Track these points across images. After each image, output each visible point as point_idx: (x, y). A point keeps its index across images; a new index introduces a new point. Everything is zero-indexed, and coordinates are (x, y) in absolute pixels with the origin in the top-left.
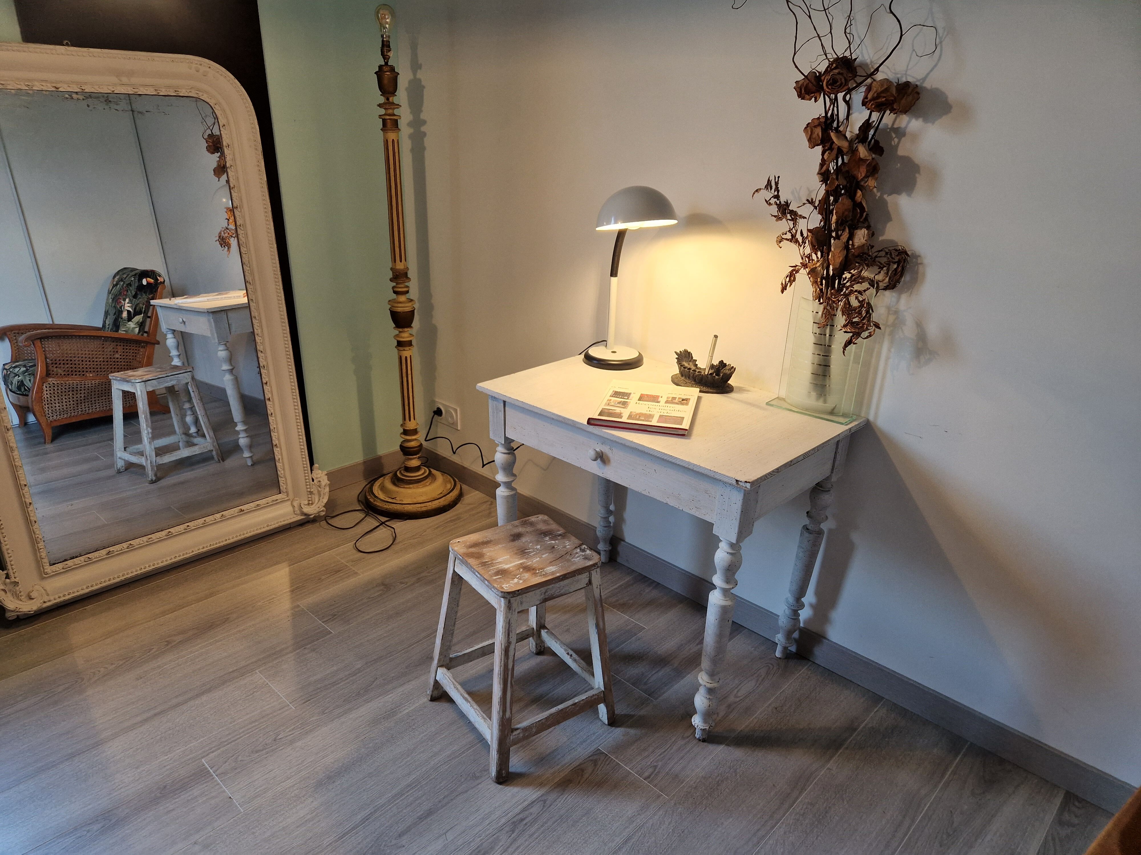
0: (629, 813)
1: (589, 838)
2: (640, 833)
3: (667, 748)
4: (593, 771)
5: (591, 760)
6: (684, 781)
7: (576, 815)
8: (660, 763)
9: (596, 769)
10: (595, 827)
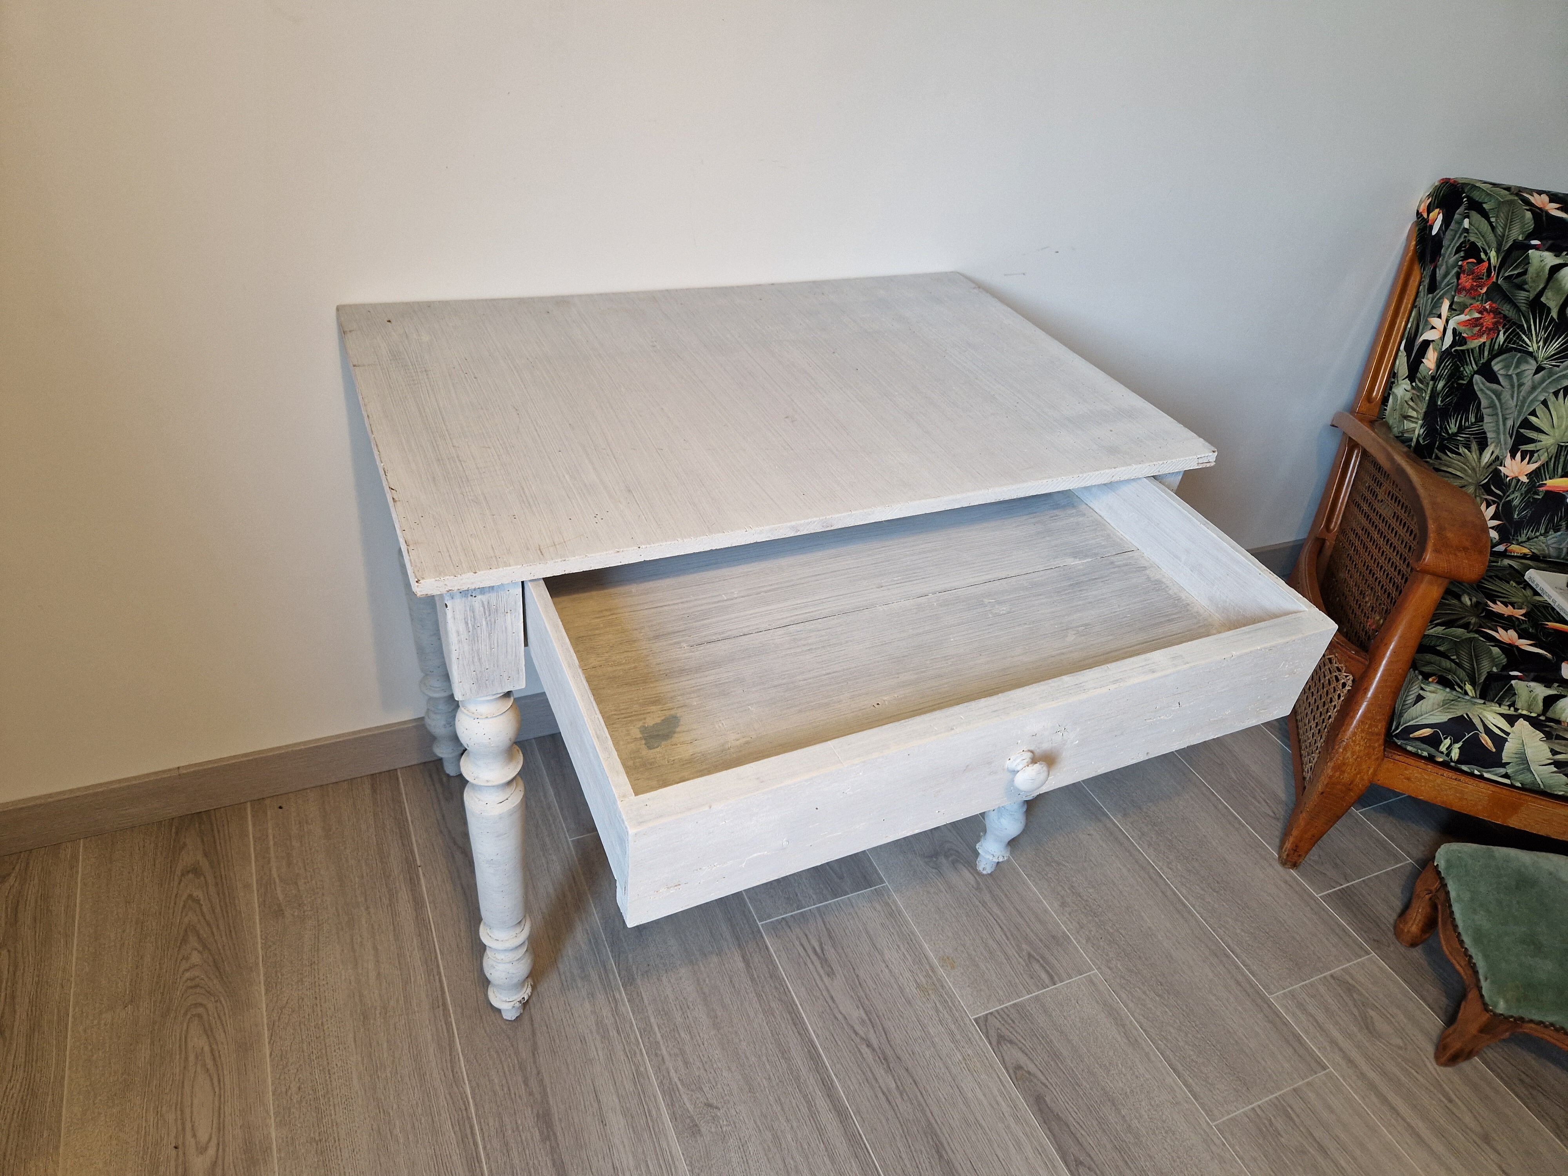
0: (1119, 1039)
1: (1164, 1122)
2: (1160, 1042)
3: (995, 922)
4: (1021, 1049)
5: (999, 1043)
6: (1064, 933)
7: (1116, 1123)
8: (1024, 946)
9: (1020, 1045)
10: (1143, 1103)
